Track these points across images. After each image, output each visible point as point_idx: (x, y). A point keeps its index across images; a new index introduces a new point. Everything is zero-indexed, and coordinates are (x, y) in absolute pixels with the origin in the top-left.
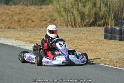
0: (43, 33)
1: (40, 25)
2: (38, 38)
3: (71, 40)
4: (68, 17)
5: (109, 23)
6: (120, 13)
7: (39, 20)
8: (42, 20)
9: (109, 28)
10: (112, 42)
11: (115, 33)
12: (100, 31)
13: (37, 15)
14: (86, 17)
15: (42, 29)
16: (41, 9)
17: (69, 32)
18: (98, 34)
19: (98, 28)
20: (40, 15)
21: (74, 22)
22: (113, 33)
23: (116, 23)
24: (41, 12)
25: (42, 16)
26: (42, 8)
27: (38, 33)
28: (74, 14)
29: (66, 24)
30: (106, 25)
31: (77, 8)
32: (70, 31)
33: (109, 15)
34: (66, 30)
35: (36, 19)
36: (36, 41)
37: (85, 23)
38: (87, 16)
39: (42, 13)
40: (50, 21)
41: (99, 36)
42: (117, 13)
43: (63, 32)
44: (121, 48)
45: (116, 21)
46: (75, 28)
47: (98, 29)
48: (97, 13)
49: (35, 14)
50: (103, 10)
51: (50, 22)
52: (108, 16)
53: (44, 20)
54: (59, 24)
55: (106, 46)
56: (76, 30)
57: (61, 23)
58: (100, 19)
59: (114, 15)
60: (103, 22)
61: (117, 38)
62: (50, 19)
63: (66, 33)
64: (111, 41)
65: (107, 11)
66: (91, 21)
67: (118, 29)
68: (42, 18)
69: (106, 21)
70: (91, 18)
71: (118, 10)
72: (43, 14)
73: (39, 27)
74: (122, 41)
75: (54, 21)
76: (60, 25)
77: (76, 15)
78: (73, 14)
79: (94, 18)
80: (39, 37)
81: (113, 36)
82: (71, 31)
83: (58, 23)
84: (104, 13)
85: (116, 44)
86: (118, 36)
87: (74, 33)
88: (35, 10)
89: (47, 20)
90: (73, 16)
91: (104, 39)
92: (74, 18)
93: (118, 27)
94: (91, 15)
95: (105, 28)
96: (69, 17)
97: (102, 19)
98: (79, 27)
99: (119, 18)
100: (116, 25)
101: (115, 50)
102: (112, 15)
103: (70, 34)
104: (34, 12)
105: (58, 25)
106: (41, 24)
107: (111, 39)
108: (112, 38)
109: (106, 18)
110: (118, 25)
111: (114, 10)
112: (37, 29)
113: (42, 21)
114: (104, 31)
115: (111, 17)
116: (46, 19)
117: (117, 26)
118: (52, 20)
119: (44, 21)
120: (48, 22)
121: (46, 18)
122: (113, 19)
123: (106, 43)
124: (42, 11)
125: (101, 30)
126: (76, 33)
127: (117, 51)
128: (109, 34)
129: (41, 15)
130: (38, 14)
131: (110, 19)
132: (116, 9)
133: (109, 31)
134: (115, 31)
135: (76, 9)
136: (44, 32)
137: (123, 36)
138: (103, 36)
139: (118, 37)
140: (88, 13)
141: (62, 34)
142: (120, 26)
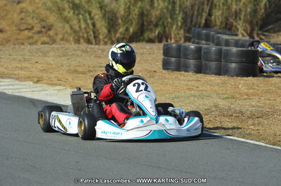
0: (26, 57)
1: (17, 39)
2: (17, 67)
3: (90, 71)
4: (80, 21)
5: (173, 36)
6: (196, 12)
7: (14, 28)
8: (22, 28)
9: (174, 45)
10: (179, 76)
11: (186, 56)
12: (154, 53)
13: (10, 16)
14: (120, 21)
15: (22, 47)
16: (19, 3)
17: (84, 55)
18: (149, 58)
19: (148, 46)
20: (16, 17)
21: (94, 33)
22: (182, 55)
23: (187, 35)
24: (18, 11)
25: (22, 19)
26: (22, 2)
27: (17, 55)
28: (93, 15)
29: (76, 38)
30: (165, 40)
31: (99, 3)
32: (85, 51)
33: (171, 18)
34: (79, 50)
35: (9, 25)
36: (13, 74)
37: (118, 35)
38: (122, 19)
39: (21, 12)
40: (38, 29)
41: (151, 64)
42: (191, 13)
43: (70, 54)
44: (200, 88)
45: (188, 31)
46: (97, 46)
47: (148, 48)
48: (145, 12)
49: (6, 15)
50: (160, 7)
51: (40, 32)
52: (169, 20)
53: (27, 29)
54: (60, 36)
55: (166, 84)
56: (99, 49)
57: (64, 34)
58: (151, 27)
59: (183, 19)
60: (159, 33)
61: (190, 67)
62: (39, 25)
63: (77, 56)
64: (177, 74)
65: (167, 8)
66: (131, 30)
67: (192, 47)
68: (21, 23)
69: (164, 32)
70: (132, 23)
71: (192, 6)
72: (23, 14)
73: (14, 44)
74: (201, 75)
75: (50, 30)
76: (62, 39)
77: (97, 17)
78: (90, 15)
79: (138, 23)
80: (19, 66)
81: (182, 62)
82: (88, 52)
83: (57, 34)
84: (160, 14)
85: (189, 81)
86: (192, 62)
87: (95, 57)
88: (6, 5)
89: (33, 28)
90: (92, 19)
91: (162, 70)
92: (94, 25)
93: (193, 43)
94: (131, 17)
95: (165, 45)
96: (82, 21)
97: (156, 26)
98: (106, 43)
99: (193, 23)
100: (187, 39)
101: (188, 92)
102: (180, 18)
103: (87, 58)
104: (4, 10)
105: (58, 40)
106: (19, 37)
107: (178, 69)
108: (180, 67)
109: (166, 24)
110: (192, 41)
111: (184, 7)
112: (12, 47)
113: (21, 30)
114: (162, 52)
115: (177, 21)
116: (30, 27)
117: (189, 42)
118: (44, 27)
119: (26, 31)
120: (35, 33)
121: (30, 24)
122: (181, 27)
123: (166, 79)
124: (22, 9)
125: (156, 51)
126: (100, 57)
127: (192, 95)
128: (173, 59)
129: (19, 18)
130: (13, 15)
131: (175, 27)
132: (188, 4)
133: (174, 53)
134: (187, 52)
135: (98, 5)
136: (27, 54)
137: (203, 62)
138: (160, 64)
139: (192, 66)
140: (125, 12)
141: (68, 59)
142: (197, 41)
